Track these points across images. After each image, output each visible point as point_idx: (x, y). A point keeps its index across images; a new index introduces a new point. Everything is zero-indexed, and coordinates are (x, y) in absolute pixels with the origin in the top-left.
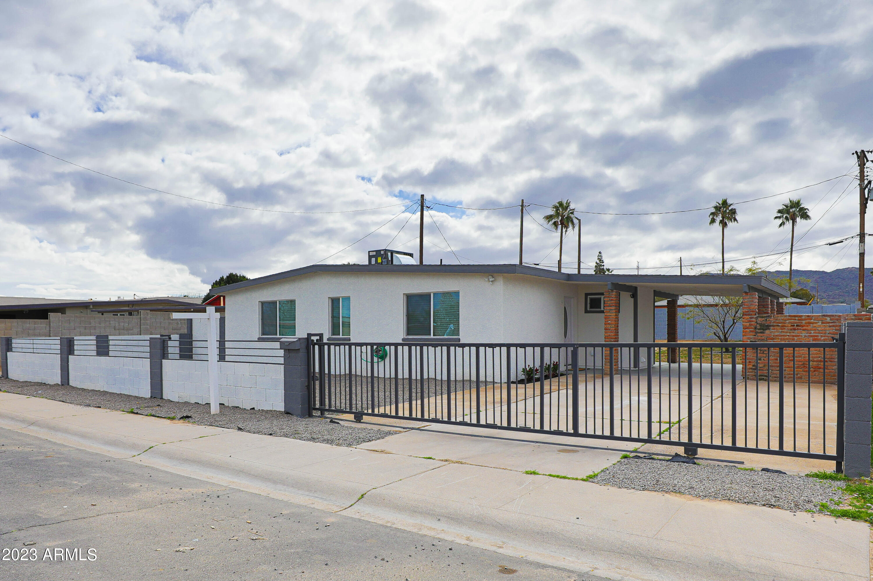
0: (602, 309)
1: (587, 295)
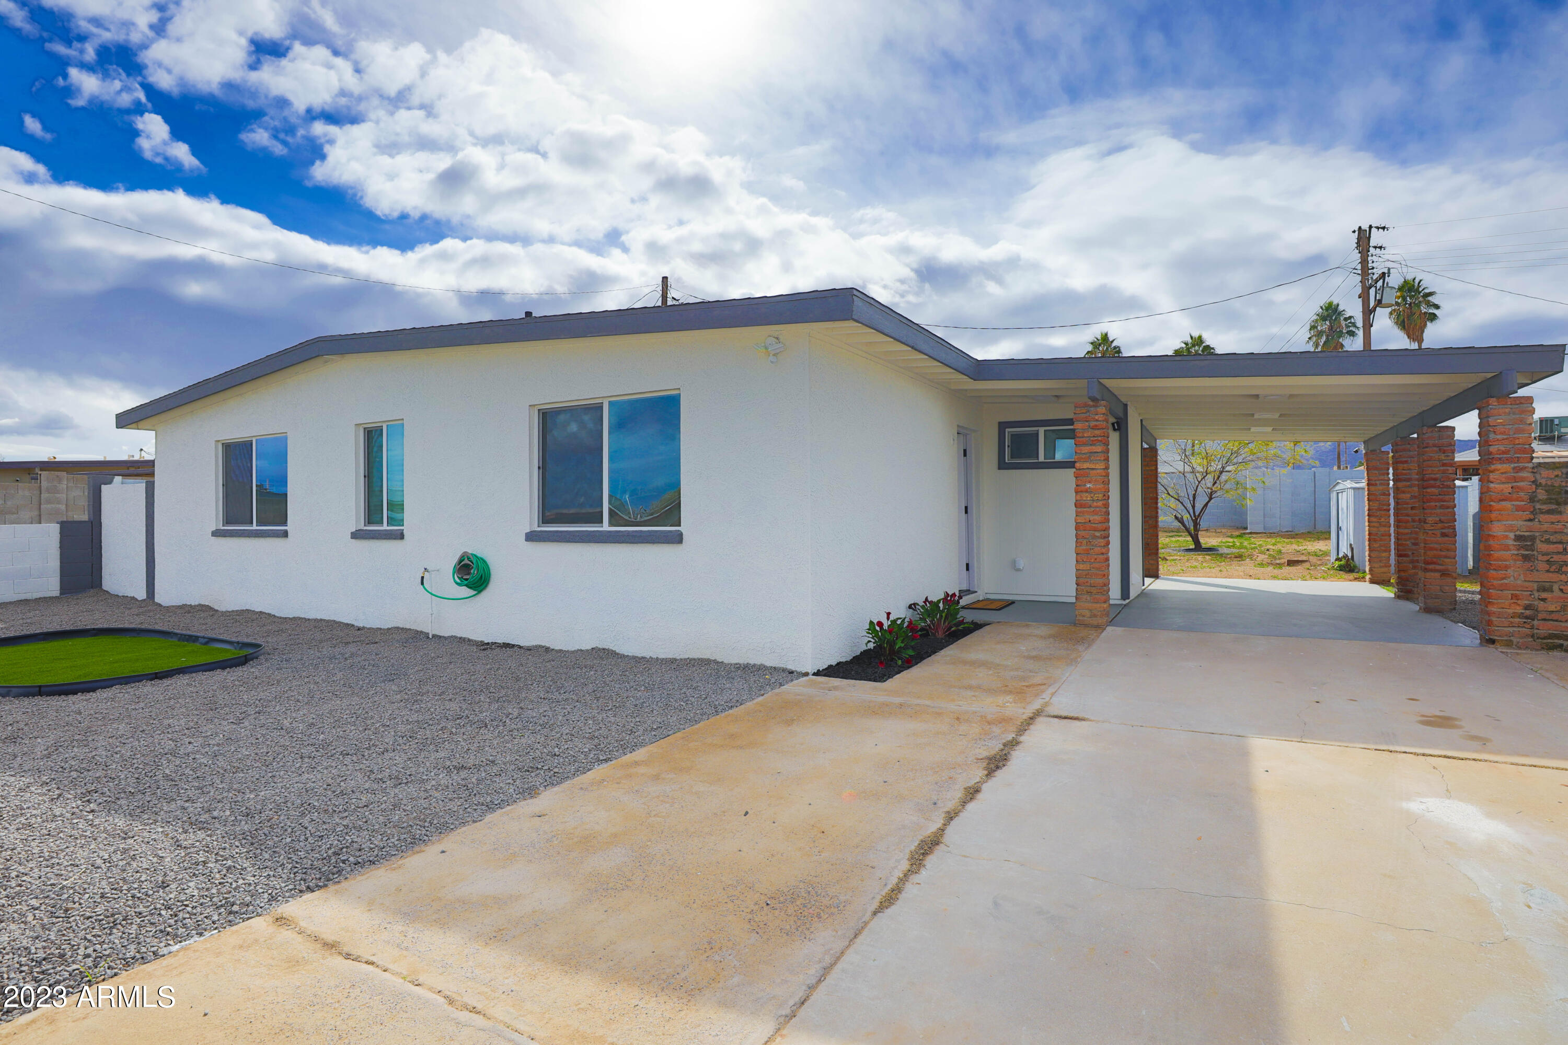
0: (1041, 458)
1: (1003, 426)
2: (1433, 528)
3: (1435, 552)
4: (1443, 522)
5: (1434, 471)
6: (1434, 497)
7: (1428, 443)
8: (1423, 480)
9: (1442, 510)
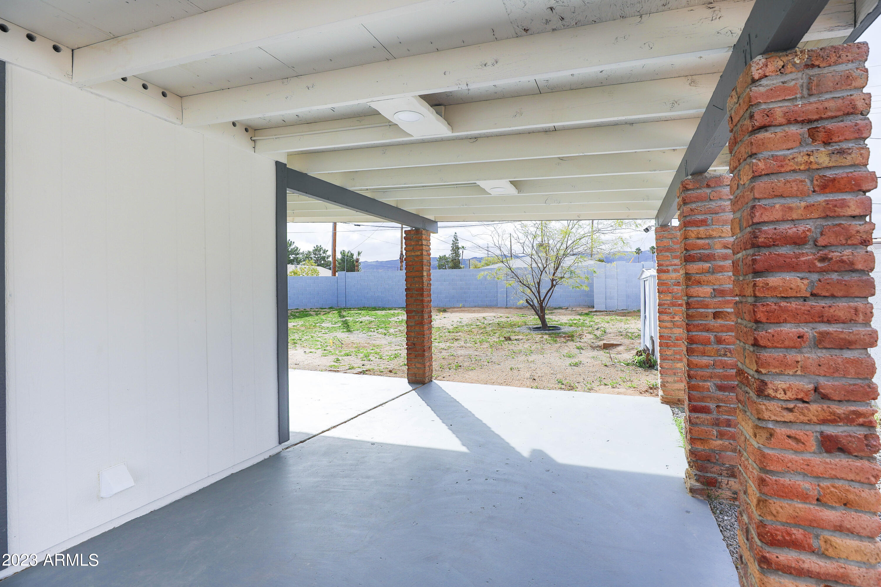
2: (789, 416)
3: (799, 505)
4: (825, 397)
5: (790, 209)
6: (794, 305)
7: (768, 114)
8: (754, 246)
9: (823, 354)
